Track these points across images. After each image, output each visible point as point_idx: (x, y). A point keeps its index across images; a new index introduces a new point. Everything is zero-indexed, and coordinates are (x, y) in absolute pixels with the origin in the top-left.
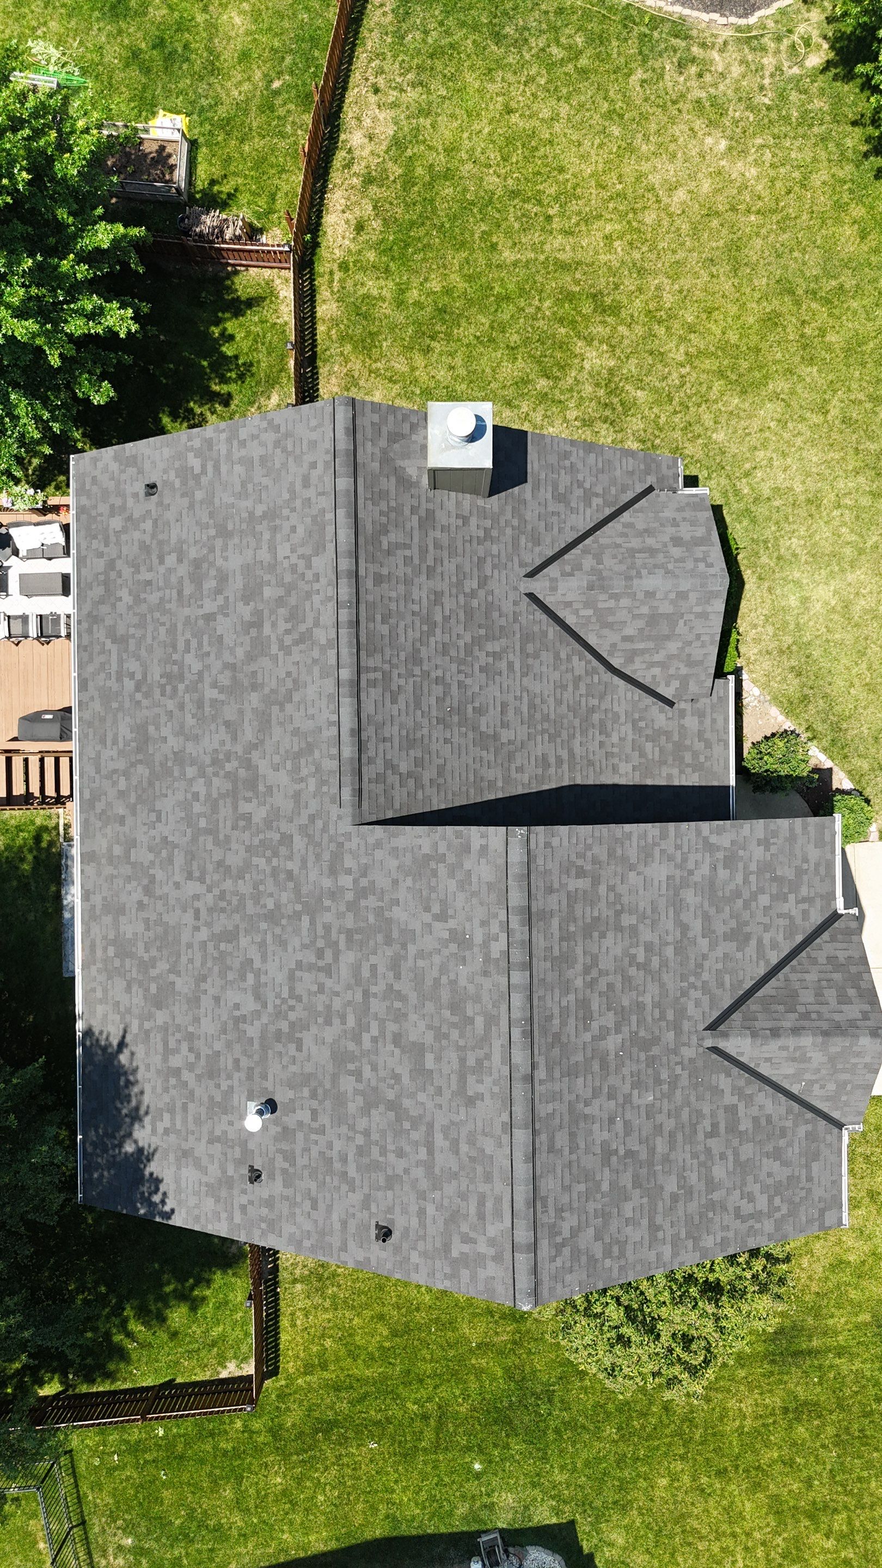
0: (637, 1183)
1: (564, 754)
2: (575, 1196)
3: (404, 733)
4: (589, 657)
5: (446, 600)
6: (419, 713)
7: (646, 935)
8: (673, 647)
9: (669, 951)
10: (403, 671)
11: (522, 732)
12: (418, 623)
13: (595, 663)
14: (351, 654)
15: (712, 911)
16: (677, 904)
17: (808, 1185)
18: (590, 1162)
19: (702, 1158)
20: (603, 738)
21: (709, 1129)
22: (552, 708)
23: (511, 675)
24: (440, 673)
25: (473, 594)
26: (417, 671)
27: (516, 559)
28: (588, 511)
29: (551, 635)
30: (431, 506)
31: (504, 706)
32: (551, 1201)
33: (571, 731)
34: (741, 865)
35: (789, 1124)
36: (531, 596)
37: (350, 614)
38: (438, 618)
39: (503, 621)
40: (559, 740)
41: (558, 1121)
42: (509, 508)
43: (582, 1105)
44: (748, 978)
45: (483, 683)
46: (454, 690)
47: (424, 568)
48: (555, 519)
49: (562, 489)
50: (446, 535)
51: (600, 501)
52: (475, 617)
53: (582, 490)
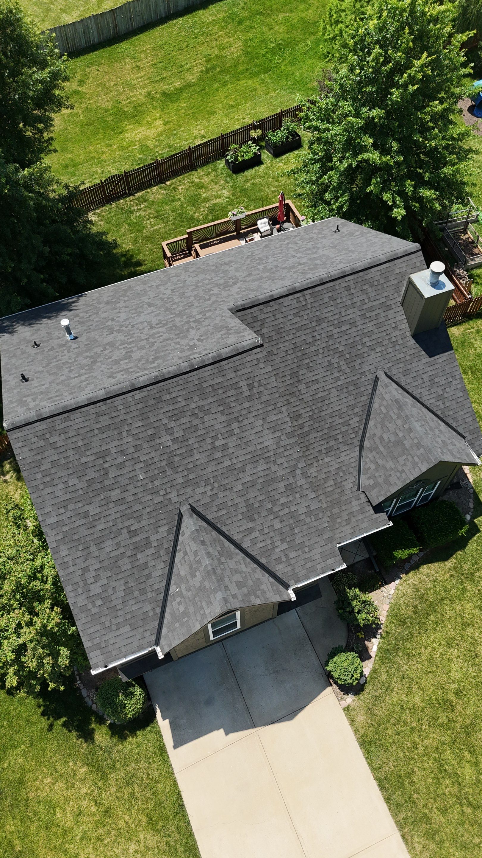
0: (90, 482)
1: (306, 429)
2: (74, 440)
3: (282, 326)
4: (362, 427)
5: (354, 329)
6: (294, 331)
7: (232, 442)
8: (390, 464)
9: (227, 463)
10: (311, 315)
11: (307, 397)
12: (337, 317)
13: (361, 432)
14: (307, 284)
15: (259, 487)
16: (254, 460)
17: (114, 627)
18: (96, 442)
19: (114, 529)
20: (324, 451)
21: (132, 528)
22: (326, 413)
23: (333, 381)
24: (318, 337)
25: (363, 344)
26: (314, 324)
27: (391, 364)
28: (433, 401)
29: (363, 399)
30: (393, 306)
31: (316, 381)
32: (69, 423)
33: (319, 429)
34: (290, 498)
35: (150, 595)
36: (377, 379)
37: (326, 278)
38: (344, 328)
39: (357, 367)
40: (312, 422)
41: (114, 414)
42: (413, 351)
43: (127, 429)
44: (228, 528)
45: (324, 365)
46: (313, 349)
47: (363, 312)
48: (420, 381)
49: (436, 380)
50: (384, 319)
51: (442, 406)
52: (353, 349)
53: (442, 393)
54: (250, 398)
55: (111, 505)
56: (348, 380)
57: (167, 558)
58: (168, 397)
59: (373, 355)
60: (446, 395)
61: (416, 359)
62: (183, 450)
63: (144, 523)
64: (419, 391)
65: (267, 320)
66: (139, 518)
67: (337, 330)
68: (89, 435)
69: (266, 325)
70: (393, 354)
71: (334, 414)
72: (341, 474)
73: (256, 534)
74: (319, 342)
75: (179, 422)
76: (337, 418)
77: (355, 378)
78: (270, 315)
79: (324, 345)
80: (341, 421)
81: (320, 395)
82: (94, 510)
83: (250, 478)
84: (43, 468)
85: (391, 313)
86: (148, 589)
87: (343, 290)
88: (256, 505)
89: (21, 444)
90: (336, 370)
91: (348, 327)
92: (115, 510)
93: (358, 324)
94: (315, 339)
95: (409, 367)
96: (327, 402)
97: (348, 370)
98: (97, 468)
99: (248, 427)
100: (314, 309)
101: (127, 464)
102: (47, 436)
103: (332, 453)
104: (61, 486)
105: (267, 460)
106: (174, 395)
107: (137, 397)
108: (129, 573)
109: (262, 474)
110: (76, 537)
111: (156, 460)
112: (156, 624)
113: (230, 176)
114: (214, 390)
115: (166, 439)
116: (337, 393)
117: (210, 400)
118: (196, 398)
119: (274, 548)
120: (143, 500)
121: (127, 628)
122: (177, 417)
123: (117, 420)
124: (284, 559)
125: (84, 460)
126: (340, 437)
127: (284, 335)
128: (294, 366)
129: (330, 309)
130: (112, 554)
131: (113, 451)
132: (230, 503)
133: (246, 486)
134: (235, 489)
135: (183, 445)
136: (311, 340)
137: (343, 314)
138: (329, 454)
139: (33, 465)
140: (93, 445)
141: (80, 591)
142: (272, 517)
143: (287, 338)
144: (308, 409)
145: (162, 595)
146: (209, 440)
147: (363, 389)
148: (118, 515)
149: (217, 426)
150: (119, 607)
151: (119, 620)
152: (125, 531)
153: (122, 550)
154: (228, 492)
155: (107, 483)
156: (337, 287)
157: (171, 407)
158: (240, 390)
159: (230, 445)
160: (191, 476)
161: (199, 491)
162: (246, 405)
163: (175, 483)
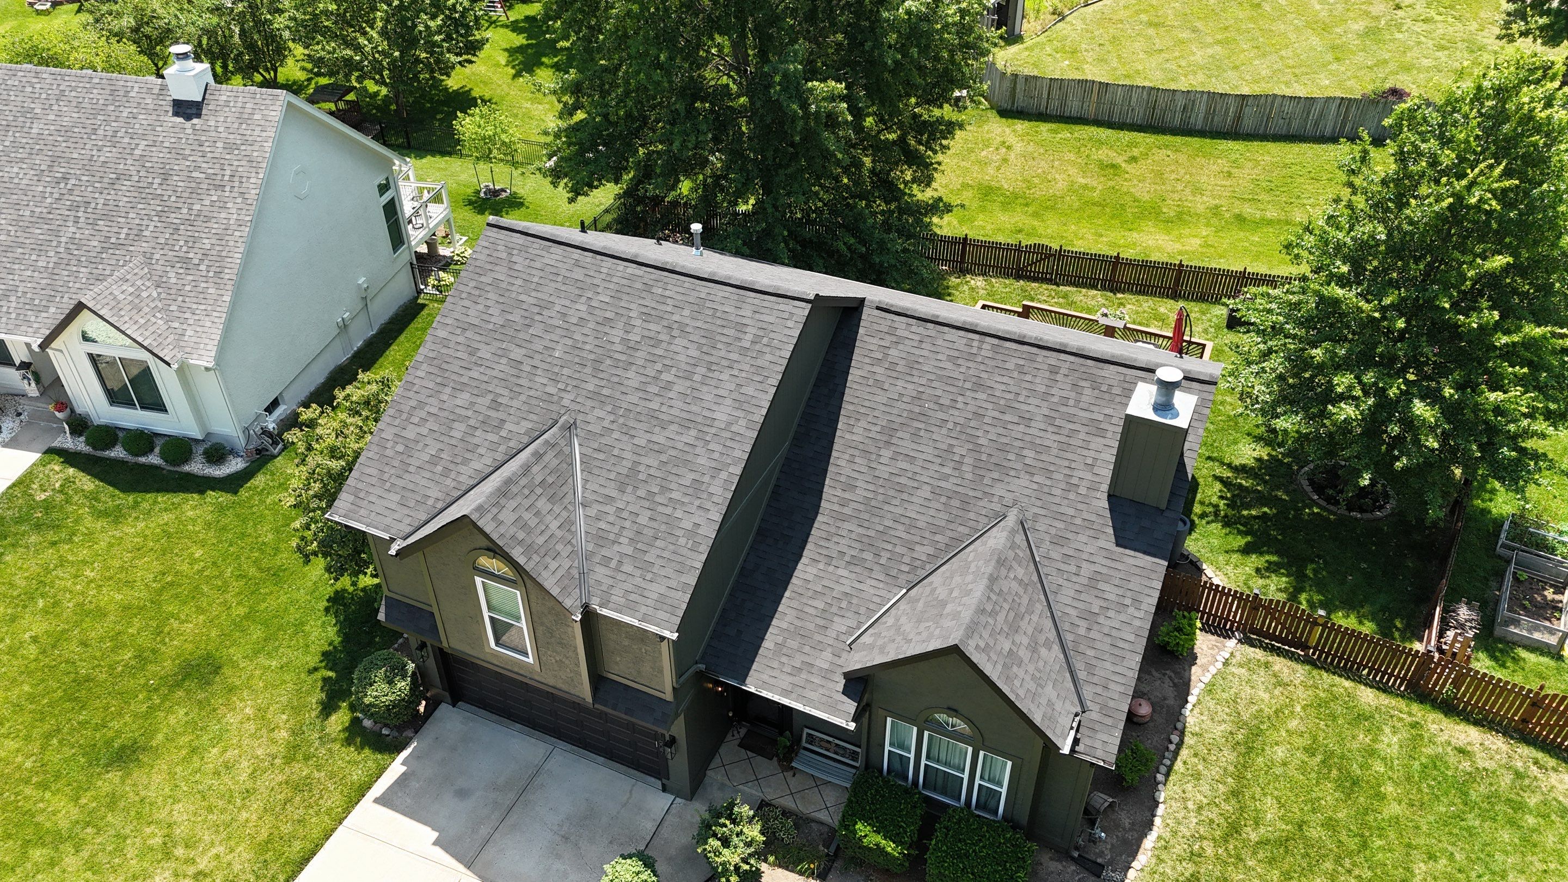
0: (508, 323)
1: (846, 510)
2: (534, 272)
3: (921, 360)
4: (929, 568)
5: (1021, 428)
6: (933, 377)
7: (681, 386)
8: (908, 627)
10: (972, 372)
11: (883, 471)
12: (1009, 396)
13: (921, 573)
14: (997, 330)
15: (664, 458)
16: (687, 424)
17: (387, 486)
18: (550, 288)
19: (483, 386)
20: (847, 558)
21: (500, 400)
22: (892, 509)
23: (936, 475)
24: (960, 405)
25: (1020, 456)
26: (968, 385)
27: (1043, 512)
28: (1071, 611)
29: (961, 529)
31: (911, 459)
32: (544, 253)
33: (866, 524)
35: (448, 482)
36: (1004, 518)
38: (1007, 417)
39: (987, 481)
40: (862, 507)
41: (592, 273)
42: (1093, 517)
43: (590, 296)
45: (939, 445)
46: (941, 415)
47: (1053, 414)
48: (1073, 569)
49: (1101, 585)
50: (1080, 443)
51: (1082, 631)
52: (999, 453)
53: (1097, 611)
54: (744, 351)
55: (504, 361)
56: (960, 489)
57: (500, 457)
58: (660, 291)
59: (1024, 480)
60: (1101, 620)
61: (1091, 533)
62: (623, 358)
63: (515, 403)
64: (1061, 581)
65: (907, 342)
66: (515, 394)
67: (996, 414)
68: (551, 277)
69: (901, 347)
70: (1057, 500)
71: (903, 520)
72: (844, 605)
73: (610, 509)
74: (956, 413)
75: (646, 325)
76: (901, 527)
77: (971, 493)
78: (917, 338)
79: (962, 421)
80: (904, 535)
81: (903, 480)
82: (485, 352)
83: (662, 440)
84: (483, 279)
85: (1097, 443)
86: (453, 475)
87: (1046, 367)
88: (641, 476)
89: (486, 244)
90: (952, 464)
91: (1016, 420)
92: (502, 367)
93: (1033, 424)
94: (953, 404)
95: (1070, 535)
96: (905, 496)
97: (969, 476)
98: (526, 314)
99: (713, 382)
100: (982, 367)
101: (558, 331)
102: (515, 252)
103: (857, 569)
104: (481, 307)
105: (701, 435)
106: (667, 293)
107: (629, 271)
108: (453, 442)
109: (680, 446)
110: (445, 366)
111: (588, 347)
112: (424, 517)
113: (1218, 328)
114: (713, 316)
115: (616, 334)
116: (928, 495)
117: (699, 324)
118: (686, 312)
119: (614, 542)
120: (537, 379)
121: (396, 498)
122: (650, 319)
123: (589, 280)
124: (613, 564)
125: (522, 297)
126: (885, 555)
127: (915, 372)
128: (899, 420)
129: (1005, 380)
130: (458, 411)
131: (557, 308)
132: (616, 452)
133: (651, 446)
134: (636, 441)
135: (629, 352)
136: (947, 402)
137: (1021, 399)
138: (852, 568)
139: (478, 270)
140: (545, 289)
141: (397, 422)
142: (647, 504)
143: (915, 379)
144: (871, 487)
145: (460, 493)
146: (659, 366)
147: (972, 515)
148: (501, 375)
149: (682, 358)
150: (412, 469)
151: (400, 483)
152: (490, 397)
153: (469, 413)
154: (625, 438)
155: (521, 335)
156: (1039, 359)
157: (654, 305)
158: (742, 336)
159: (676, 388)
160: (605, 392)
161: (599, 413)
162: (734, 356)
163: (583, 385)
